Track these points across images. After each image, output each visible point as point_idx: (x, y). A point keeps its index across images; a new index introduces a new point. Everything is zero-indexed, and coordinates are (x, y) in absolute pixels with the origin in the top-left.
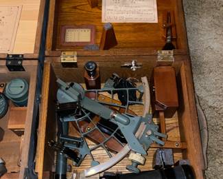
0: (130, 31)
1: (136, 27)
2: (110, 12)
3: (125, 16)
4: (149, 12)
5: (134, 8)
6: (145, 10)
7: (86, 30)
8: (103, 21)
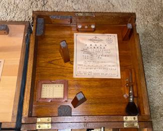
0: (97, 87)
1: (102, 83)
2: (80, 67)
3: (93, 71)
4: (113, 68)
5: (101, 64)
6: (109, 66)
7: (60, 85)
8: (75, 76)
